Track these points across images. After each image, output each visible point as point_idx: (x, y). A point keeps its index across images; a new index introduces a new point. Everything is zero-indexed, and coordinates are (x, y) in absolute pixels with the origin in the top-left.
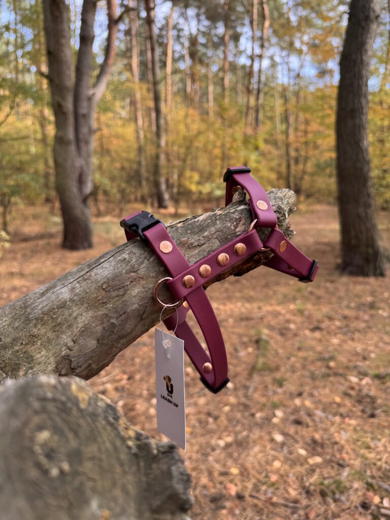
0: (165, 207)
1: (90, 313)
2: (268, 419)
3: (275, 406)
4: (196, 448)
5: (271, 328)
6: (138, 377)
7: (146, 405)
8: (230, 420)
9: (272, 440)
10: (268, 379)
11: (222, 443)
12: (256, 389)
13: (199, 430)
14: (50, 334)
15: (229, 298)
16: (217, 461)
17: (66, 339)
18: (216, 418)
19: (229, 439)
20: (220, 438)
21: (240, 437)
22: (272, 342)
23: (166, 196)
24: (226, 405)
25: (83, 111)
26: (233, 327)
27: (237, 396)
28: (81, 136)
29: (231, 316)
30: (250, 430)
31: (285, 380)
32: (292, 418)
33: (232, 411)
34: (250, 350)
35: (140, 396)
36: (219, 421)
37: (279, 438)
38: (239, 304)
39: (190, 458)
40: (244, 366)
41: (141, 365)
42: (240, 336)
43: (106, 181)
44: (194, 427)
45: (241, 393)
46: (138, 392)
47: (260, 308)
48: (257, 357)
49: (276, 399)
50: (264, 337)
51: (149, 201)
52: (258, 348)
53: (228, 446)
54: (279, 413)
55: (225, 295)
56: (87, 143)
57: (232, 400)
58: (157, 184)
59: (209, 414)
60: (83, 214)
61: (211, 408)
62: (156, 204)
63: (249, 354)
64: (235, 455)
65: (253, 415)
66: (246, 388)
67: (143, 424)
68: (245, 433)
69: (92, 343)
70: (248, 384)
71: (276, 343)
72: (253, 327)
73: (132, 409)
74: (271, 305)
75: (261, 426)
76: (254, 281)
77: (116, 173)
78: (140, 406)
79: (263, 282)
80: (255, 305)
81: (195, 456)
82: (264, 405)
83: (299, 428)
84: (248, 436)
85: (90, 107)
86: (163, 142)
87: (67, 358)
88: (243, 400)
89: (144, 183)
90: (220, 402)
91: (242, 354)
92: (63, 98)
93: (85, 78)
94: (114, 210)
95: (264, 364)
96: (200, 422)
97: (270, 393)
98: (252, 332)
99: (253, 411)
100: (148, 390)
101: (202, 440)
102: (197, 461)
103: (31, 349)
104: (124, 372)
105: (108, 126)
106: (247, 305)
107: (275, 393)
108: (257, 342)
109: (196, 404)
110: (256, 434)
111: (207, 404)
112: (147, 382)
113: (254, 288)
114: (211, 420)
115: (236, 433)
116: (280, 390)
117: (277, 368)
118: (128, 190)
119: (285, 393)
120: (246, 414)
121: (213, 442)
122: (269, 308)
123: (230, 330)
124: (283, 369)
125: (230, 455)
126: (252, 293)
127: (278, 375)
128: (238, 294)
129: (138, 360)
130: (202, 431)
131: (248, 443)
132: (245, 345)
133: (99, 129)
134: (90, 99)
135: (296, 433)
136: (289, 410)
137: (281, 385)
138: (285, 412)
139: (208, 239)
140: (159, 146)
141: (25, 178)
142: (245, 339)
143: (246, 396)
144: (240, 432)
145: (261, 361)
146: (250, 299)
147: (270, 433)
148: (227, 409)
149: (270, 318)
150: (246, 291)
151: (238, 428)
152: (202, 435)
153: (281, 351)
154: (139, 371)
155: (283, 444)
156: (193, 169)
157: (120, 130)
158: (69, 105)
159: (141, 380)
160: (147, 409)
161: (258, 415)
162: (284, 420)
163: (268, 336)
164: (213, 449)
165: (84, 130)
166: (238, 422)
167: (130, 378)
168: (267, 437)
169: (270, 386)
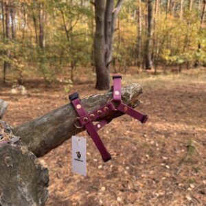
0: (150, 69)
1: (52, 127)
2: (185, 188)
3: (191, 182)
4: (144, 194)
5: (198, 140)
6: (121, 155)
7: (123, 169)
8: (164, 184)
9: (185, 199)
10: (190, 167)
11: (158, 195)
12: (182, 171)
13: (147, 186)
14: (39, 133)
15: (177, 121)
16: (153, 203)
17: (44, 135)
18: (157, 182)
19: (162, 194)
20: (157, 192)
21: (168, 194)
22: (197, 148)
23: (151, 63)
24: (164, 176)
25: (110, 20)
26: (176, 137)
27: (170, 173)
28: (107, 33)
29: (176, 131)
30: (174, 192)
31: (200, 169)
32: (199, 190)
33: (166, 180)
34: (183, 150)
35: (121, 164)
36: (158, 184)
37: (189, 198)
38: (182, 125)
39: (140, 198)
40: (178, 158)
41: (124, 149)
42: (179, 142)
43: (119, 55)
44: (145, 184)
45: (173, 172)
46: (120, 162)
47: (194, 129)
48: (186, 154)
49: (192, 178)
50: (192, 145)
51: (141, 65)
52: (188, 150)
53: (160, 196)
54: (192, 186)
55: (175, 119)
56: (111, 36)
57: (168, 174)
58: (146, 57)
59: (154, 179)
60: (106, 72)
61: (155, 176)
62: (145, 67)
63: (182, 153)
64: (163, 202)
65: (177, 184)
66: (177, 170)
67: (120, 177)
68: (171, 192)
69: (52, 137)
70: (178, 168)
71: (199, 149)
72: (188, 139)
73: (116, 170)
74: (201, 128)
75: (180, 190)
76: (193, 114)
77: (125, 51)
78: (120, 169)
79: (199, 114)
80: (191, 127)
81: (142, 198)
82: (185, 180)
83: (202, 195)
84: (172, 194)
85: (113, 18)
86: (152, 34)
87: (43, 141)
88: (173, 176)
89: (139, 56)
90: (161, 174)
91: (178, 152)
92: (100, 14)
93: (111, 3)
94: (122, 70)
95: (189, 159)
96: (149, 183)
97: (190, 175)
98: (186, 141)
99: (178, 182)
100: (125, 162)
101: (148, 191)
102: (144, 200)
103: (33, 136)
104: (115, 152)
105: (123, 26)
106: (187, 126)
107: (192, 175)
108: (188, 147)
109: (148, 173)
110: (177, 194)
111: (154, 174)
112: (126, 158)
113: (193, 117)
114: (154, 182)
115: (166, 191)
116: (195, 174)
117: (196, 162)
118: (130, 60)
119: (198, 176)
120: (174, 183)
121: (153, 193)
122: (200, 129)
123: (174, 139)
124: (200, 163)
125: (161, 202)
126: (191, 120)
127: (196, 166)
128: (182, 120)
129: (122, 147)
130: (149, 187)
131: (171, 197)
132: (181, 148)
133: (118, 29)
134: (113, 14)
135: (200, 198)
136: (198, 186)
137: (196, 172)
138: (195, 186)
139: (96, 104)
140: (149, 36)
141: (81, 54)
142: (181, 145)
143: (175, 174)
144: (168, 191)
145: (188, 157)
146: (189, 123)
147: (185, 195)
148: (164, 178)
149: (199, 135)
150: (187, 118)
151: (168, 189)
152: (148, 189)
153: (200, 154)
154: (123, 152)
155: (191, 202)
156: (167, 48)
157: (129, 28)
158: (103, 18)
159: (123, 156)
160: (123, 171)
161: (180, 185)
162: (194, 190)
163: (196, 144)
164: (153, 197)
165: (109, 30)
166: (168, 186)
167: (117, 155)
168: (182, 197)
169: (190, 171)
